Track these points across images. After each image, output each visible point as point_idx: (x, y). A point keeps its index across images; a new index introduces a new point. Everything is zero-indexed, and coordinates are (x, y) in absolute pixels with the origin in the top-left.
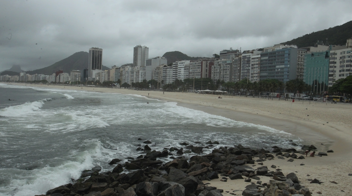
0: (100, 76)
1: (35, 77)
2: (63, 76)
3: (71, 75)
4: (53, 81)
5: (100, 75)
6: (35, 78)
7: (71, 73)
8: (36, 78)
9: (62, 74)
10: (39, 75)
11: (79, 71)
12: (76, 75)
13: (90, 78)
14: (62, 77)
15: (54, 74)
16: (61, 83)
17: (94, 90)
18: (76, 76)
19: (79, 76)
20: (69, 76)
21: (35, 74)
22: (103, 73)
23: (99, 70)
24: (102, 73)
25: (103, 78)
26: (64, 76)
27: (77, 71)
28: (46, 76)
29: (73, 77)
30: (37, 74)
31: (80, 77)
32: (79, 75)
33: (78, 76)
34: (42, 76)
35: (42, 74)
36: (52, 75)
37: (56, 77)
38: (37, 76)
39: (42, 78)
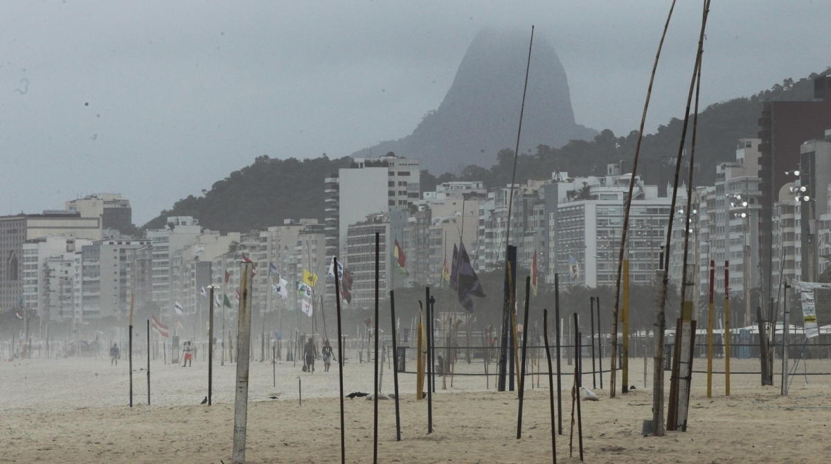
34: (600, 211)
35: (611, 170)
36: (719, 170)
37: (760, 207)
38: (537, 208)
39: (599, 233)
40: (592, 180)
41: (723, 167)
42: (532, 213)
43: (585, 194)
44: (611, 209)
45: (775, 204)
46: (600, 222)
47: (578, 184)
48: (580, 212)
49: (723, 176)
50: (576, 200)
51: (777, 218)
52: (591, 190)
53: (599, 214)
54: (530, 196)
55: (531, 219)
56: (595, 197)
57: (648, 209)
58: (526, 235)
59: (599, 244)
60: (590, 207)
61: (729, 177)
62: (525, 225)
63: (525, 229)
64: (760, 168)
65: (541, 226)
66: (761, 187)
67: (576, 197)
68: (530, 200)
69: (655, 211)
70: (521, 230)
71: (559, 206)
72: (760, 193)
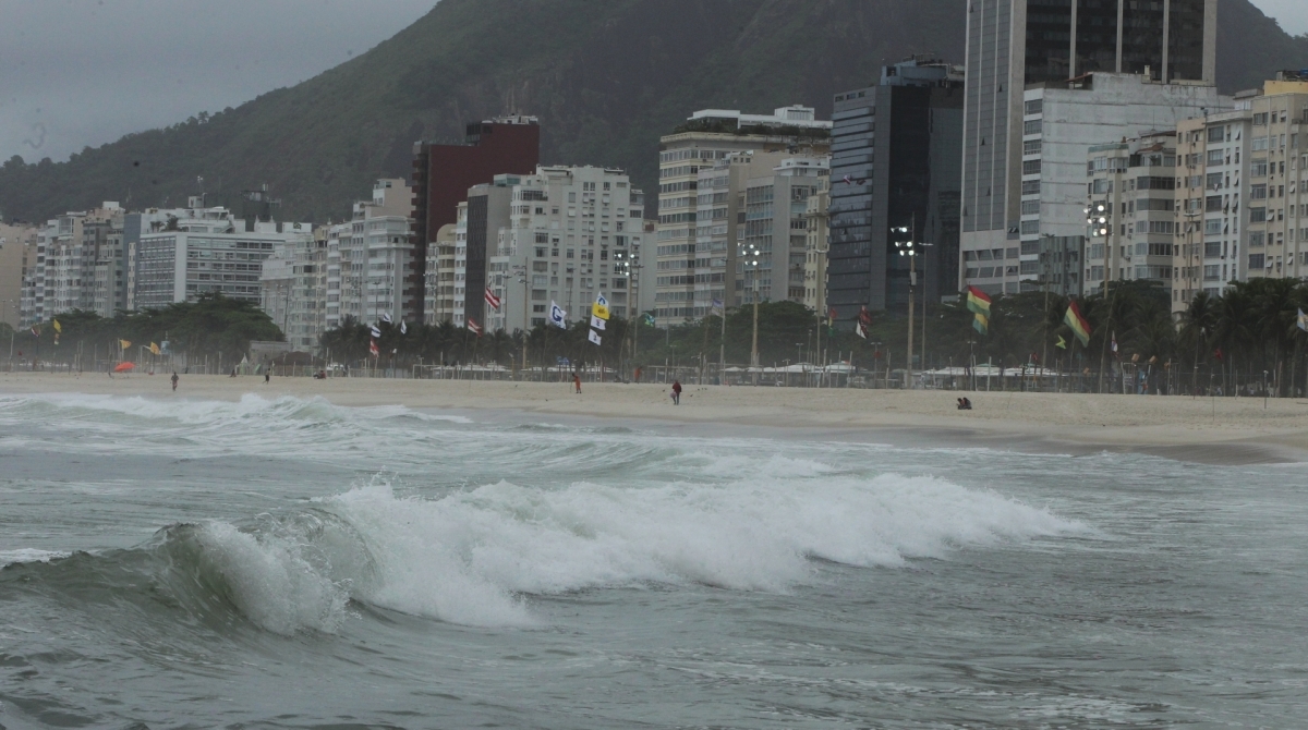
0: (1180, 194)
1: (91, 258)
2: (537, 222)
3: (670, 204)
4: (369, 317)
5: (1180, 172)
6: (86, 283)
7: (674, 165)
8: (104, 274)
9: (525, 182)
10: (147, 218)
11: (808, 120)
12: (760, 195)
13: (994, 239)
14: (511, 244)
15: (393, 199)
16: (499, 349)
17: (964, 420)
18: (745, 214)
19: (813, 205)
20: (635, 227)
21: (94, 203)
22: (1230, 146)
23: (1165, 91)
24: (1215, 131)
25: (1232, 230)
26: (554, 227)
27: (782, 116)
28: (265, 230)
29: (710, 232)
30: (111, 206)
31: (818, 239)
32: (799, 194)
33: (781, 212)
34: (191, 243)
35: (192, 203)
36: (356, 208)
37: (413, 246)
38: (110, 237)
39: (189, 265)
40: (178, 212)
41: (362, 206)
42: (105, 242)
43: (173, 225)
44: (202, 241)
45: (431, 245)
46: (191, 254)
47: (162, 215)
48: (172, 243)
49: (362, 214)
50: (163, 231)
51: (433, 258)
52: (179, 222)
53: (190, 246)
54: (102, 225)
55: (103, 248)
56: (185, 229)
57: (238, 243)
58: (97, 264)
59: (188, 276)
60: (181, 240)
61: (368, 217)
62: (97, 254)
63: (97, 258)
64: (414, 208)
65: (117, 256)
66: (413, 227)
67: (163, 227)
68: (102, 229)
69: (245, 245)
70: (92, 258)
71: (142, 236)
72: (413, 233)
